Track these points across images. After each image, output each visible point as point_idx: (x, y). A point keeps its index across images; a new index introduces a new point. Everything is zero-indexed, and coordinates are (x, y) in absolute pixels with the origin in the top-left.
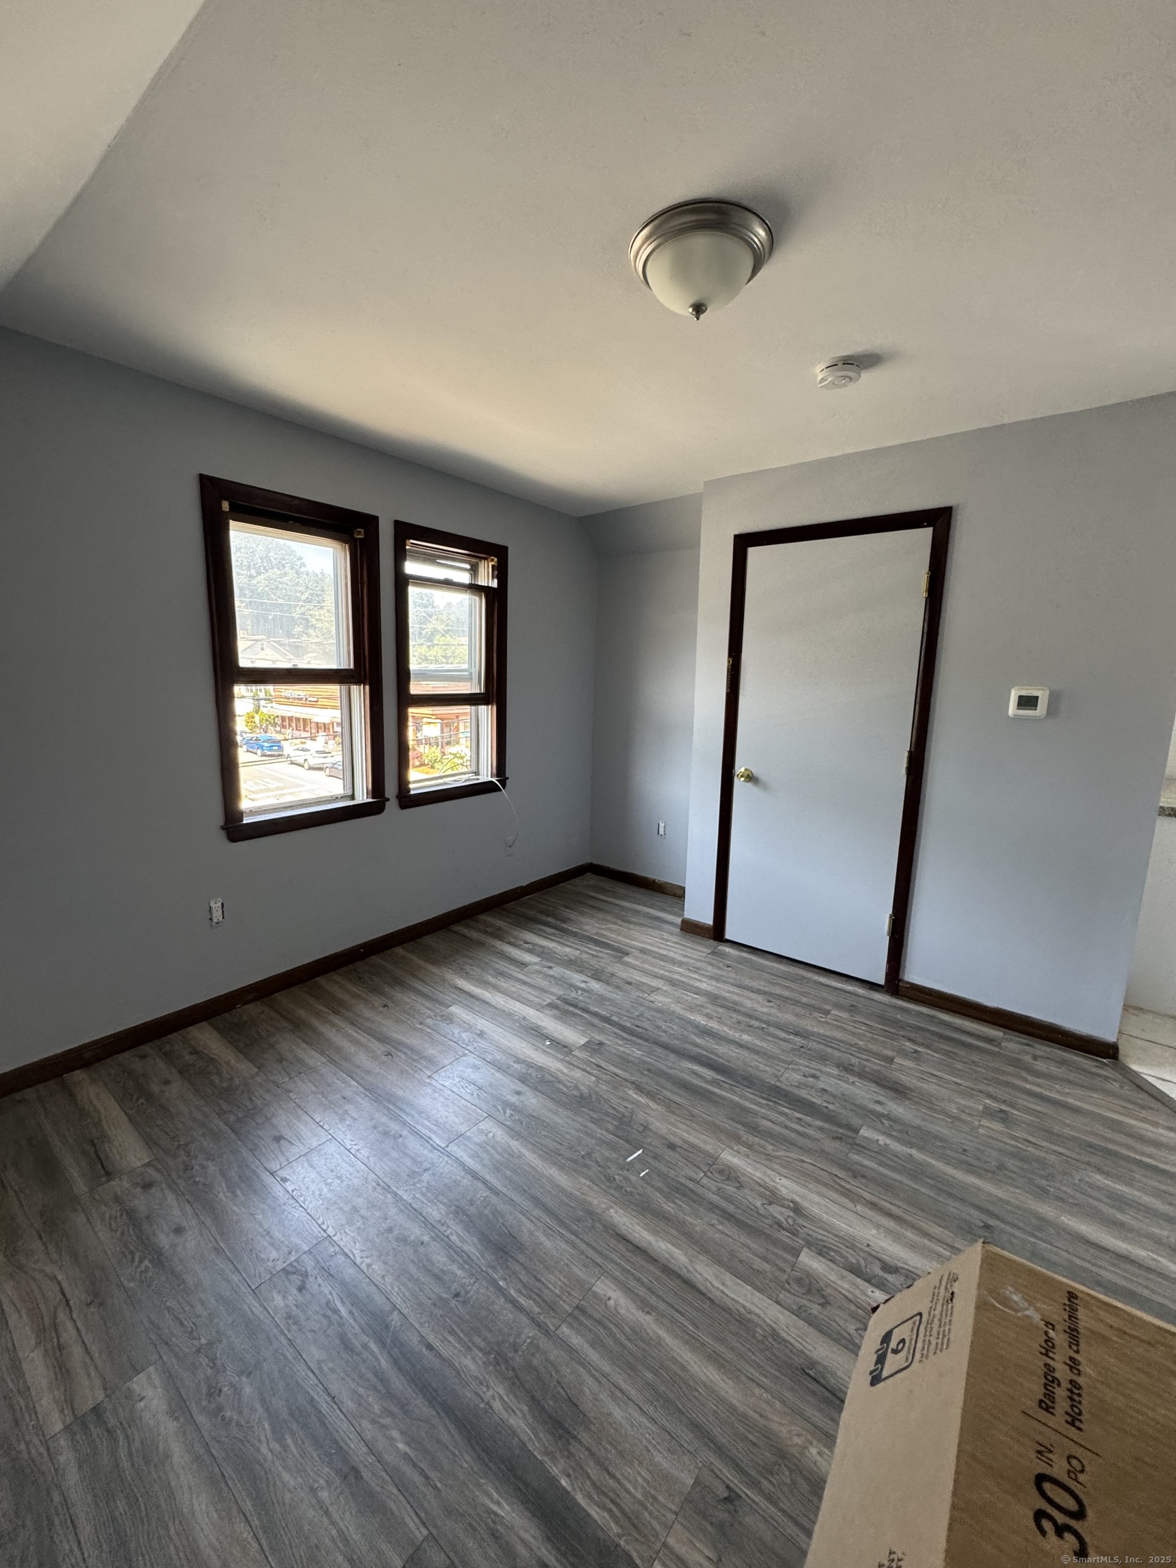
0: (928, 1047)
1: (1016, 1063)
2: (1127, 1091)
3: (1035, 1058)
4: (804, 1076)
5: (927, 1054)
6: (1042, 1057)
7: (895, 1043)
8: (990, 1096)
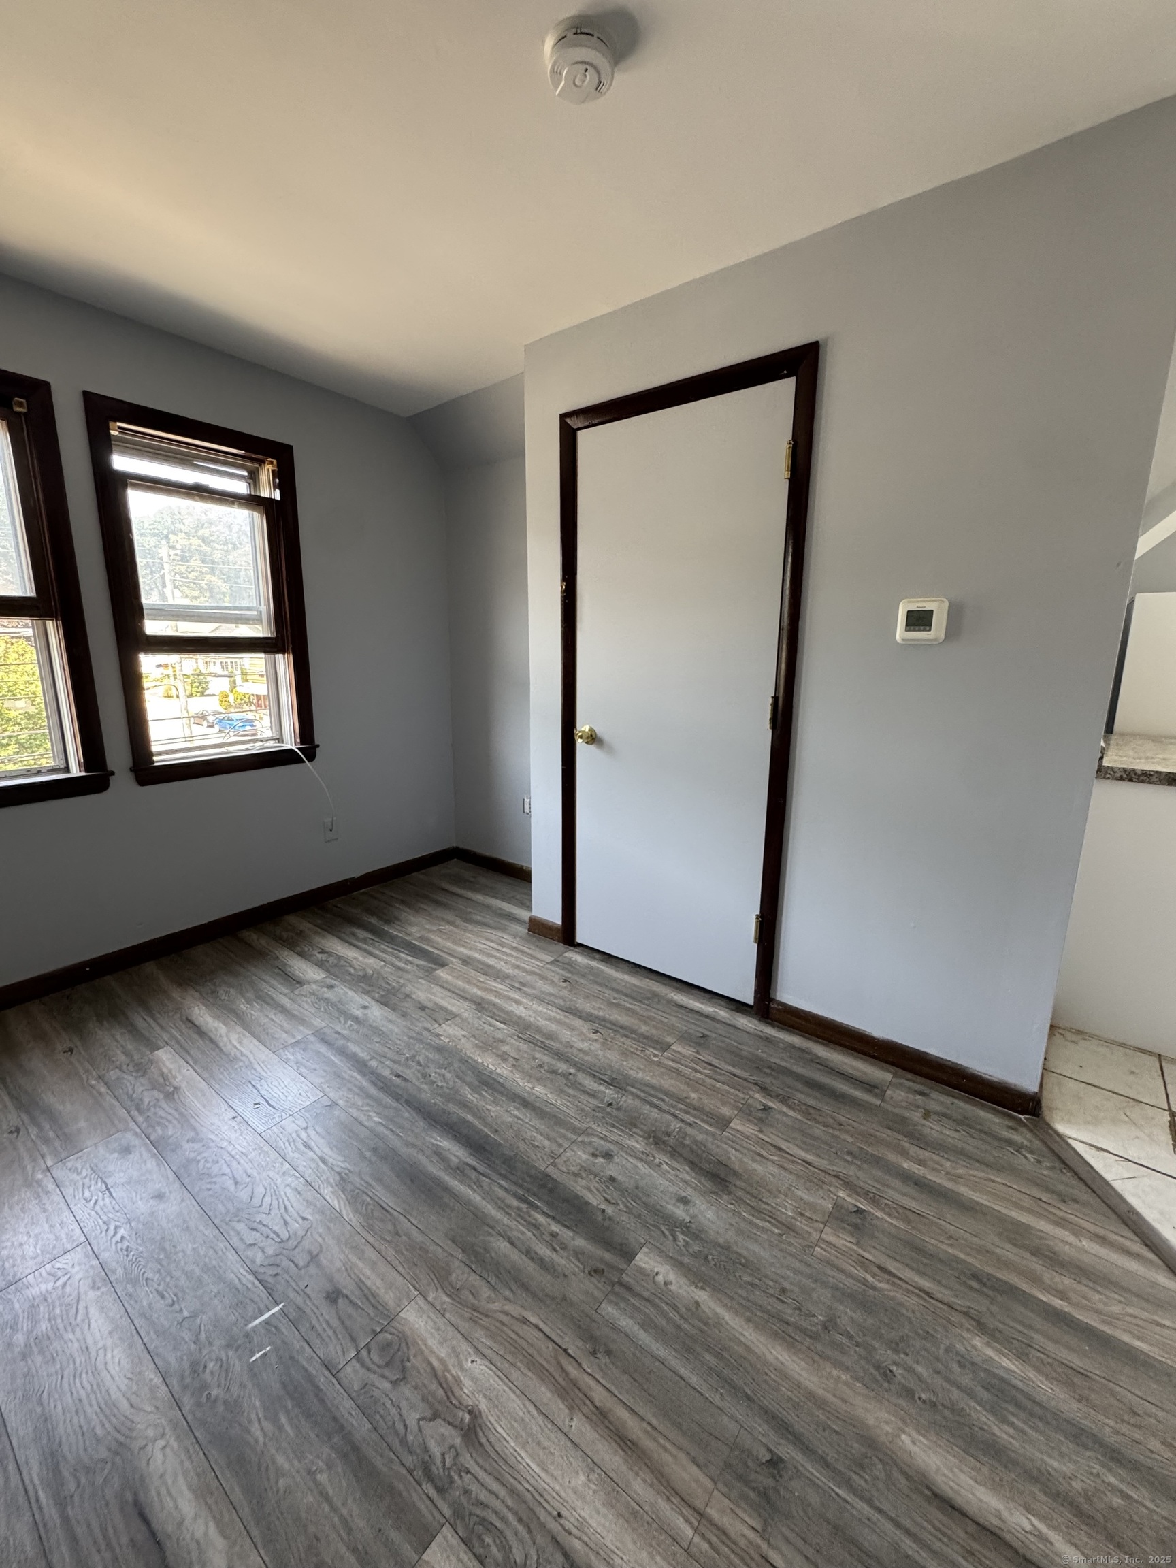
0: (784, 1100)
1: (899, 1124)
2: (1045, 1170)
3: (927, 1115)
4: (594, 1155)
5: (780, 1112)
6: (936, 1113)
7: (741, 1095)
8: (848, 1185)
